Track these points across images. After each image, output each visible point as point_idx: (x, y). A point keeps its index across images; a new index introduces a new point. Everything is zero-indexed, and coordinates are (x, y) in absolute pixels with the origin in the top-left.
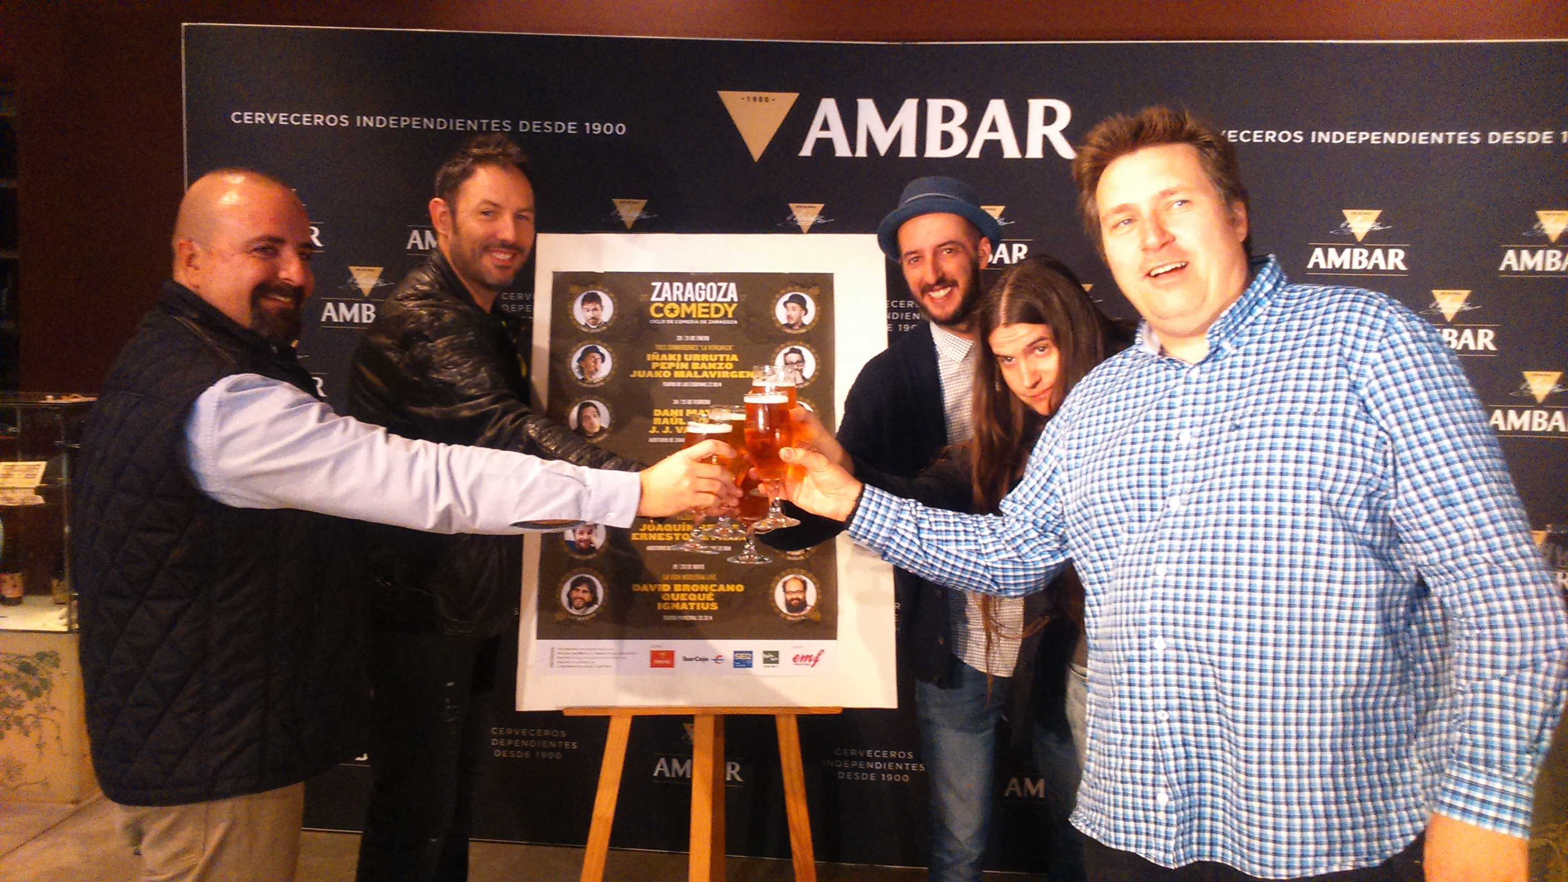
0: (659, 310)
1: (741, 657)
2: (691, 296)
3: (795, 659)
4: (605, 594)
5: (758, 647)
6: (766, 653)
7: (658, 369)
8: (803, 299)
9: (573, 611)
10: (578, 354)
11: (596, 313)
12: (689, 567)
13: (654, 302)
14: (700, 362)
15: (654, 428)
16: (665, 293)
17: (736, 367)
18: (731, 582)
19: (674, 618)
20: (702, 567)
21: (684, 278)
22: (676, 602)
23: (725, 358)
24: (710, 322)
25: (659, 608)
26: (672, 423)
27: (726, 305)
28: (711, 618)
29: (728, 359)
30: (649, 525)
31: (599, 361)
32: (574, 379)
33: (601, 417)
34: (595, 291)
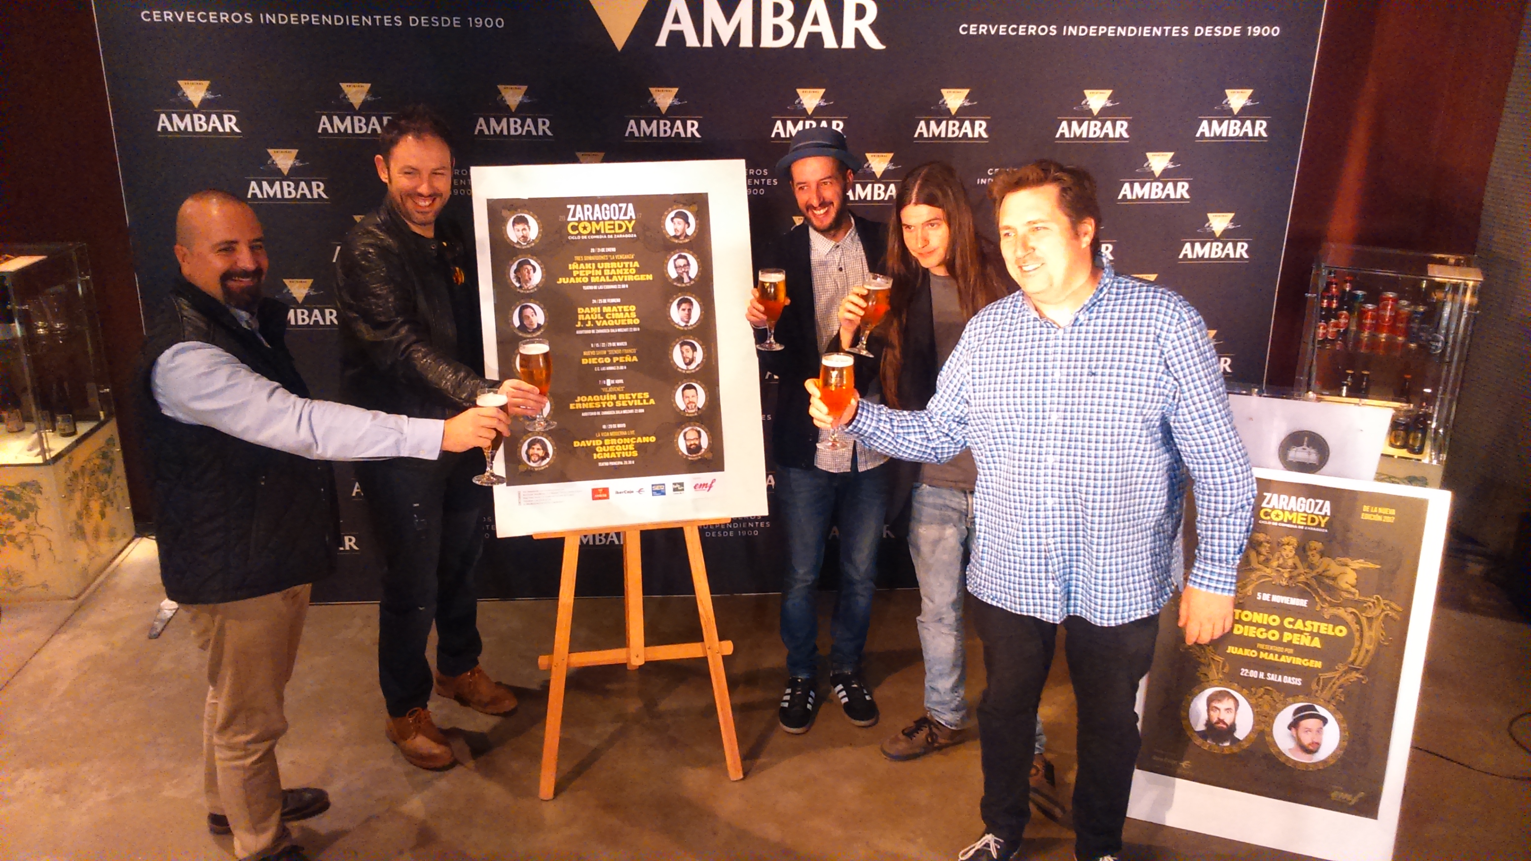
0: (575, 228)
1: (657, 488)
2: (599, 215)
3: (695, 487)
5: (668, 480)
6: (675, 484)
7: (578, 276)
8: (684, 213)
9: (532, 464)
10: (514, 267)
11: (524, 232)
12: (614, 426)
13: (569, 222)
14: (610, 269)
15: (579, 323)
16: (578, 214)
17: (639, 271)
18: (646, 436)
19: (607, 464)
20: (624, 425)
21: (592, 201)
22: (606, 452)
23: (629, 265)
24: (616, 236)
25: (595, 458)
26: (593, 318)
27: (627, 222)
28: (633, 462)
29: (631, 266)
30: (583, 398)
31: (532, 272)
32: (512, 286)
33: (538, 316)
34: (523, 214)
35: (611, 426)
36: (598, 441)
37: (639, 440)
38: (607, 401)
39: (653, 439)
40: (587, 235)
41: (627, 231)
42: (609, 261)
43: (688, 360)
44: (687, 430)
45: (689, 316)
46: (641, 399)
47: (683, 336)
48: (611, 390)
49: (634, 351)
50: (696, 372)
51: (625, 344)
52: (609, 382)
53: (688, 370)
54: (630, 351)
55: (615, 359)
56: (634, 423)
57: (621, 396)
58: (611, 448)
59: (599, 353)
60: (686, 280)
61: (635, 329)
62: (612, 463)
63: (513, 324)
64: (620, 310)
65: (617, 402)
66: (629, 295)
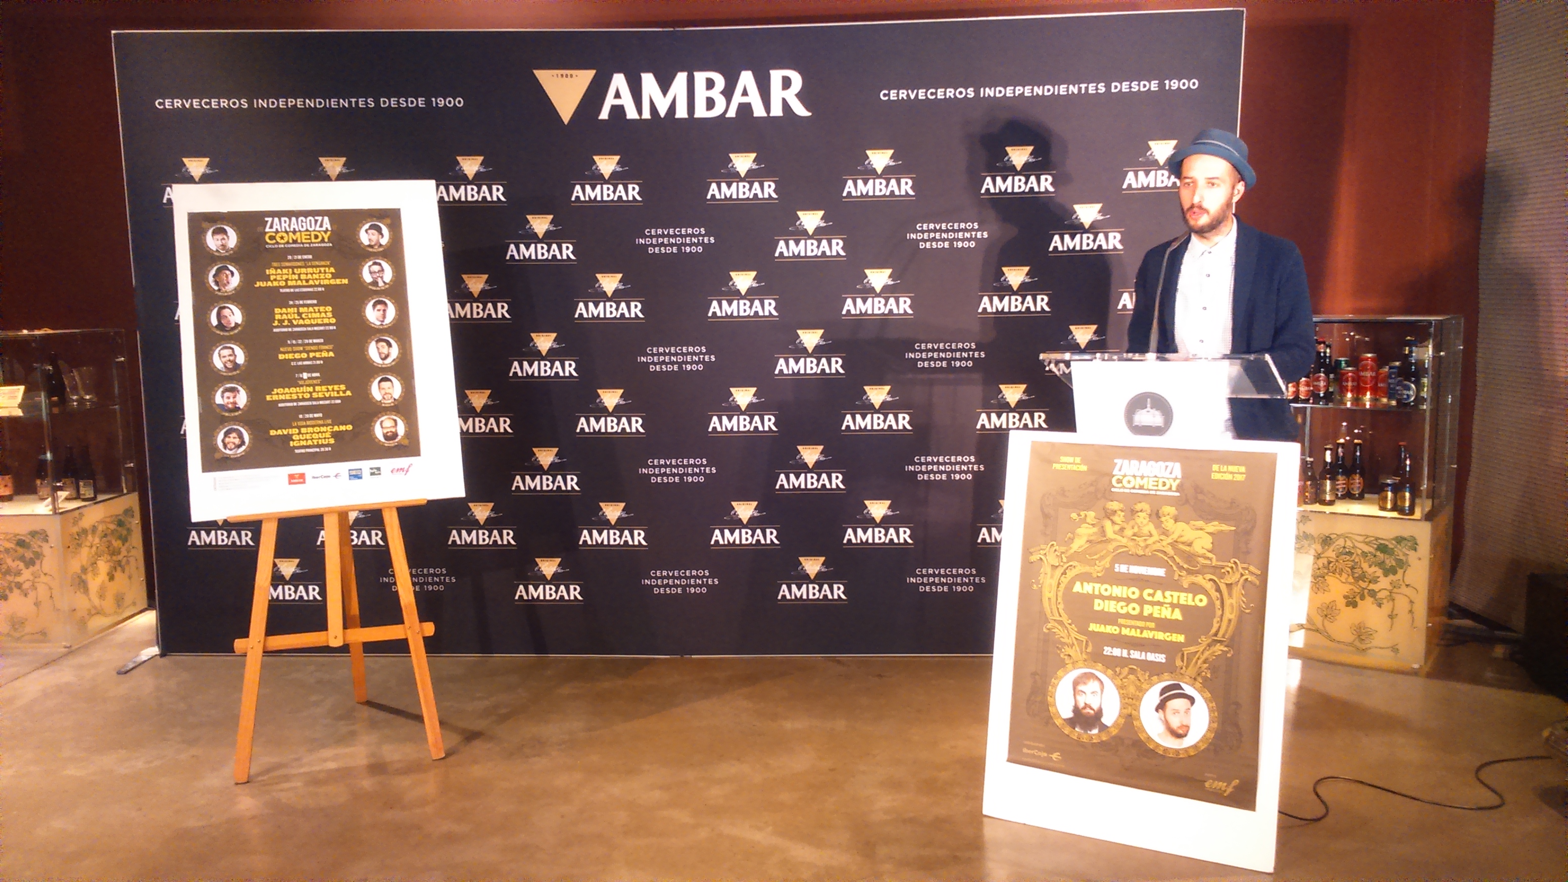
0: (271, 238)
1: (354, 473)
2: (296, 227)
3: (392, 471)
5: (365, 465)
6: (371, 469)
7: (275, 280)
8: (378, 225)
9: (228, 452)
10: (213, 272)
11: (224, 242)
12: (311, 416)
13: (268, 232)
14: (307, 274)
15: (276, 322)
16: (274, 226)
17: (334, 276)
18: (342, 424)
19: (303, 451)
20: (321, 415)
21: (289, 214)
22: (303, 440)
23: (325, 270)
24: (312, 245)
25: (291, 445)
26: (290, 318)
27: (323, 233)
28: (330, 449)
29: (327, 271)
30: (279, 390)
31: (230, 276)
32: (211, 289)
33: (235, 316)
34: (222, 226)
35: (307, 416)
36: (294, 430)
37: (336, 428)
38: (303, 392)
39: (349, 427)
40: (284, 244)
41: (323, 241)
42: (306, 267)
43: (383, 356)
44: (383, 418)
45: (384, 316)
46: (338, 391)
47: (378, 333)
48: (310, 382)
49: (331, 347)
50: (392, 366)
51: (322, 341)
52: (305, 375)
53: (384, 364)
54: (327, 347)
55: (312, 355)
56: (332, 413)
57: (318, 388)
58: (308, 436)
59: (295, 349)
60: (381, 284)
61: (331, 328)
62: (309, 450)
63: (210, 323)
64: (317, 311)
65: (313, 394)
66: (325, 297)
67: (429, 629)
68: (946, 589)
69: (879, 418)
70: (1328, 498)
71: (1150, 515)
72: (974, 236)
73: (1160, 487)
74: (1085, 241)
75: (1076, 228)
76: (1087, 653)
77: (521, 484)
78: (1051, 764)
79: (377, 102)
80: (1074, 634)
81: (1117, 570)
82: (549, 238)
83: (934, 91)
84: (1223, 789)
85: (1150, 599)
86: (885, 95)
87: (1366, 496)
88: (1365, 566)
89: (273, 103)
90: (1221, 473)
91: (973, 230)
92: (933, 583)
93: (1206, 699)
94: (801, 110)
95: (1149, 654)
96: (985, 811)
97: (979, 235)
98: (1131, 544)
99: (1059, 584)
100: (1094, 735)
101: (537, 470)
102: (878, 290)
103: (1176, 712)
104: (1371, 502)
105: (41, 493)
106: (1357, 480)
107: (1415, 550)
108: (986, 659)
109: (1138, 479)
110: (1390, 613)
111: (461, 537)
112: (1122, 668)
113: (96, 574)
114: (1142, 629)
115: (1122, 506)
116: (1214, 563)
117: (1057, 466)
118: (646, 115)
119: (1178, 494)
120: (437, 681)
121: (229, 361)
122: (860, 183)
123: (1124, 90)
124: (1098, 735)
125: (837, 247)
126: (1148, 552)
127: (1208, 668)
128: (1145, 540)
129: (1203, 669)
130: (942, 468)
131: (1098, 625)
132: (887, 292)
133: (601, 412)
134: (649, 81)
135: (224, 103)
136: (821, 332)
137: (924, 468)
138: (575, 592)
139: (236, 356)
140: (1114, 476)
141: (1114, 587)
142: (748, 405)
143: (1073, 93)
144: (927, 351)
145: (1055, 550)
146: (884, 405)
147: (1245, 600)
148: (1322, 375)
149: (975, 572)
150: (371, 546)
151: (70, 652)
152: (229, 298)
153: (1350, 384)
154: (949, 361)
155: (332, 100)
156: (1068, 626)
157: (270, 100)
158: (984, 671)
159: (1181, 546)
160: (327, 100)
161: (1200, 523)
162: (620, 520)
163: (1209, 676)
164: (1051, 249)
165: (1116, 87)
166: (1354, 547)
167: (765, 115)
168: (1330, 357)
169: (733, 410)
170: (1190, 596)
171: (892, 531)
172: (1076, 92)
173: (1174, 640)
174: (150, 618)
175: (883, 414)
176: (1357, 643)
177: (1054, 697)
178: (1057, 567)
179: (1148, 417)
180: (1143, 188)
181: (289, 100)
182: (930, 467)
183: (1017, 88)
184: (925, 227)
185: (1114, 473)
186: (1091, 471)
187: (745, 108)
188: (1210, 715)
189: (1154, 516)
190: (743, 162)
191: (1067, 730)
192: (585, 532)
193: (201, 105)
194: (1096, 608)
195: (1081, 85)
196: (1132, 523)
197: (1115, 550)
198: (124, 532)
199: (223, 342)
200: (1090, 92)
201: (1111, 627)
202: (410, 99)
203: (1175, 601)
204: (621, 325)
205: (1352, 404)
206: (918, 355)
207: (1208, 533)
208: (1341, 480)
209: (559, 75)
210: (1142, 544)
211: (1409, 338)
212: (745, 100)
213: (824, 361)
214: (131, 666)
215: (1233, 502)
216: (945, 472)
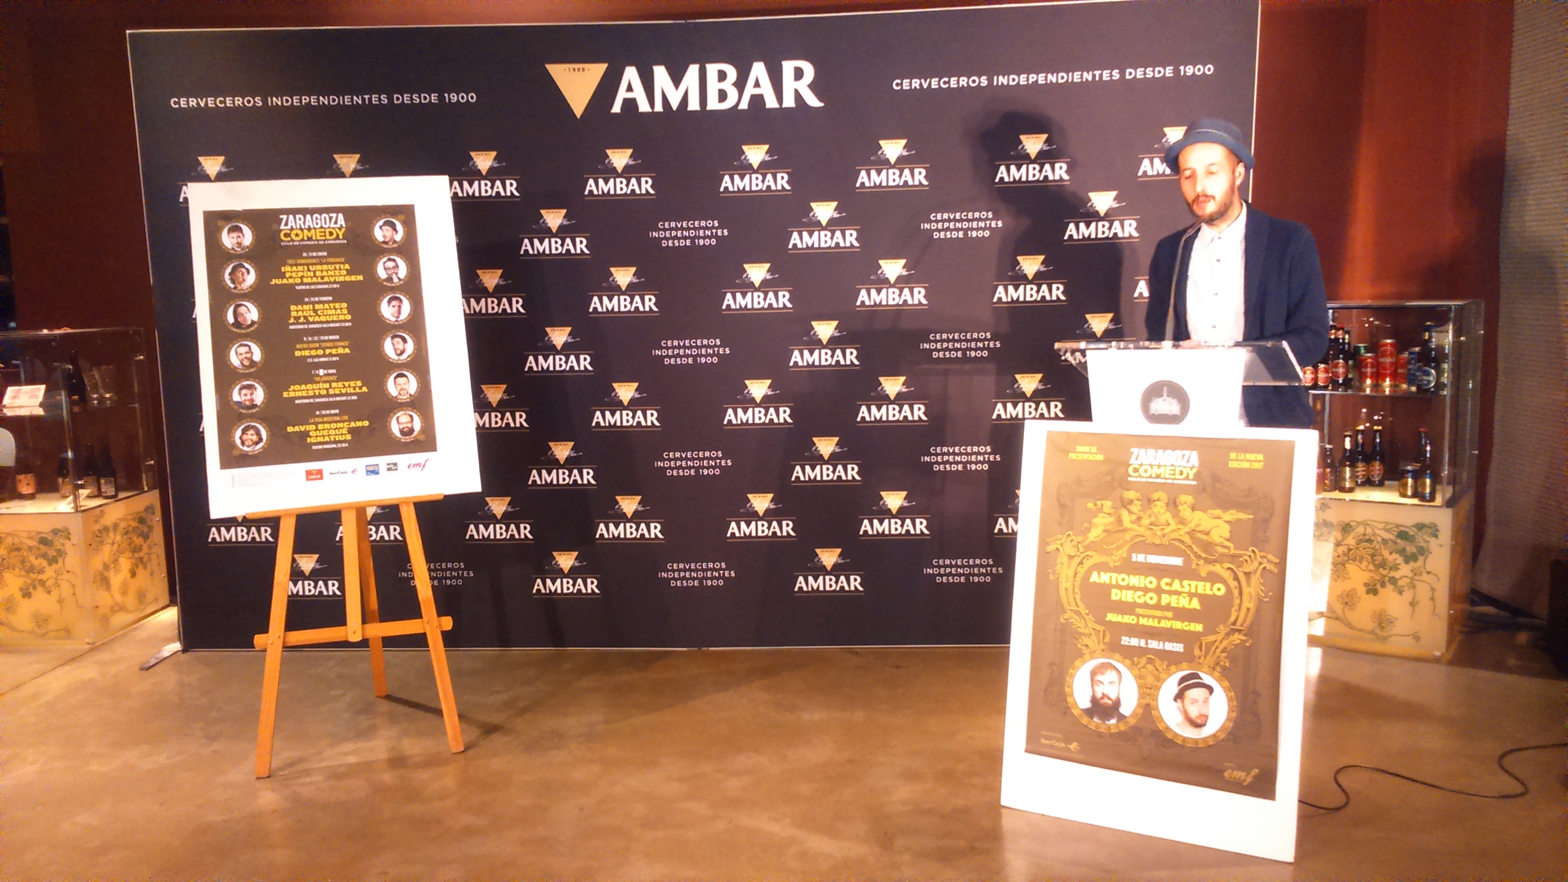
0: (286, 235)
1: (371, 469)
2: (310, 224)
3: (409, 467)
4: (267, 436)
5: (382, 461)
6: (388, 464)
7: (291, 277)
8: (392, 222)
9: (245, 449)
10: (229, 270)
11: (239, 240)
12: (328, 412)
13: (283, 230)
14: (322, 271)
15: (292, 319)
16: (290, 223)
17: (349, 273)
18: (359, 420)
19: (320, 447)
20: (337, 411)
21: (304, 211)
22: (320, 436)
23: (340, 267)
24: (326, 242)
25: (309, 441)
26: (305, 314)
27: (337, 230)
28: (347, 445)
29: (342, 268)
30: (296, 386)
31: (246, 274)
32: (227, 287)
33: (252, 313)
34: (237, 224)
35: (324, 412)
36: (311, 426)
37: (353, 424)
38: (320, 389)
39: (366, 423)
40: (299, 241)
41: (337, 238)
42: (321, 264)
43: (399, 352)
44: (399, 414)
45: (399, 312)
46: (354, 388)
47: (394, 329)
48: (324, 379)
49: (347, 343)
50: (408, 362)
51: (338, 337)
52: (322, 372)
53: (399, 360)
54: (342, 344)
55: (328, 351)
56: (348, 409)
57: (334, 385)
58: (325, 433)
59: (312, 345)
60: (395, 280)
61: (347, 324)
62: (326, 446)
63: (227, 320)
64: (332, 307)
65: (330, 390)
66: (340, 293)
67: (447, 623)
68: (963, 579)
69: (894, 409)
70: (1348, 485)
71: (1167, 505)
72: (988, 226)
73: (1177, 476)
74: (1100, 230)
75: (1092, 216)
76: (1105, 643)
77: (537, 478)
78: (1069, 755)
79: (390, 99)
80: (1091, 624)
81: (1134, 560)
82: (563, 232)
83: (947, 79)
84: (1243, 778)
85: (1167, 588)
86: (897, 85)
87: (1387, 482)
88: (1386, 553)
89: (287, 101)
90: (1238, 462)
91: (987, 219)
92: (950, 574)
93: (1224, 688)
94: (813, 101)
95: (1167, 643)
96: (1004, 802)
97: (993, 224)
98: (1148, 533)
99: (1076, 574)
100: (1112, 725)
101: (553, 464)
102: (892, 281)
103: (1195, 701)
104: (1391, 488)
105: (63, 492)
106: (1377, 466)
107: (1436, 536)
108: (1004, 650)
109: (1155, 468)
110: (1410, 600)
111: (477, 532)
112: (1139, 657)
113: (117, 571)
114: (1160, 619)
115: (1138, 495)
116: (1232, 551)
117: (1072, 456)
118: (659, 107)
119: (1195, 483)
120: (456, 675)
121: (246, 358)
122: (873, 173)
123: (1138, 77)
124: (1116, 725)
125: (851, 238)
126: (1165, 541)
127: (1225, 657)
128: (1163, 529)
129: (1221, 658)
130: (958, 458)
131: (1116, 615)
132: (902, 282)
133: (616, 405)
134: (661, 74)
135: (239, 101)
136: (835, 323)
137: (939, 459)
138: (592, 586)
139: (252, 353)
140: (1130, 465)
141: (1131, 576)
142: (763, 397)
143: (1087, 80)
144: (942, 341)
145: (1072, 540)
146: (900, 396)
147: (1263, 588)
148: (1341, 361)
149: (992, 563)
150: (390, 541)
151: (94, 648)
152: (246, 296)
153: (1369, 370)
154: (964, 351)
155: (346, 97)
156: (1086, 616)
157: (284, 98)
158: (1001, 662)
159: (1199, 535)
160: (341, 98)
161: (1218, 512)
162: (636, 513)
163: (1227, 665)
164: (1066, 237)
165: (1130, 74)
166: (1374, 535)
167: (777, 106)
168: (1349, 344)
169: (748, 402)
170: (1208, 584)
171: (908, 521)
172: (1090, 78)
173: (1192, 629)
174: (171, 615)
175: (898, 404)
176: (1378, 631)
177: (1071, 687)
178: (1074, 556)
179: (1165, 405)
180: (1158, 175)
181: (303, 97)
182: (946, 458)
183: (1031, 76)
184: (939, 217)
185: (1130, 462)
186: (1107, 461)
187: (757, 100)
188: (1229, 705)
189: (1172, 506)
190: (756, 154)
191: (1085, 720)
192: (602, 526)
193: (215, 104)
194: (1114, 597)
195: (1095, 72)
196: (1149, 511)
197: (1132, 539)
198: (146, 529)
199: (240, 340)
200: (1104, 79)
201: (1128, 616)
202: (422, 95)
203: (1193, 591)
204: (634, 319)
205: (1371, 390)
206: (933, 346)
207: (1226, 522)
208: (1361, 468)
209: (571, 70)
210: (1159, 533)
211: (1429, 323)
212: (757, 91)
213: (838, 352)
214: (153, 662)
215: (1250, 489)
216: (961, 462)
